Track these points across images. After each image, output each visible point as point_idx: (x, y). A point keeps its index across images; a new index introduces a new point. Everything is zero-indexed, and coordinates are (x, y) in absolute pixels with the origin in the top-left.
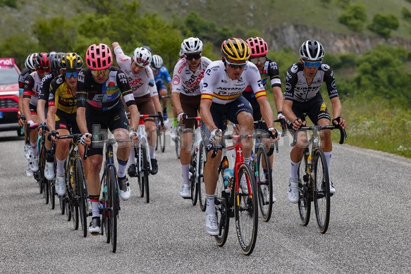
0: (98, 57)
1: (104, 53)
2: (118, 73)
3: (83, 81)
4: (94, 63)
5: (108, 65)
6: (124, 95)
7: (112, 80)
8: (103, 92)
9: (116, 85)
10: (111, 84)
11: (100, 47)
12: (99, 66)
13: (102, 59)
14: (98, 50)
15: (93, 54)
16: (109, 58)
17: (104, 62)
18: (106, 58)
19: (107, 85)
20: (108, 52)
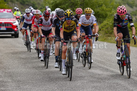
0: (121, 10)
1: (123, 9)
3: (116, 18)
4: (120, 13)
5: (125, 13)
6: (130, 23)
7: (126, 18)
8: (123, 22)
9: (128, 20)
10: (126, 19)
11: (122, 7)
12: (122, 14)
13: (123, 11)
14: (121, 8)
15: (119, 10)
16: (125, 11)
17: (124, 12)
18: (124, 11)
19: (125, 20)
20: (125, 9)
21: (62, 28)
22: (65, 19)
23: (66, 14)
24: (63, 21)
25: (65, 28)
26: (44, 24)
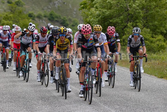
0: (86, 29)
1: (88, 28)
2: (94, 35)
3: (81, 38)
4: (84, 32)
5: (89, 32)
6: (95, 44)
7: (92, 38)
8: (88, 42)
9: (93, 40)
10: (91, 39)
11: (87, 25)
12: (86, 33)
13: (87, 30)
14: (86, 27)
15: (84, 28)
16: (90, 30)
17: (88, 31)
18: (89, 30)
19: (89, 40)
20: (90, 27)
21: (55, 45)
22: (58, 37)
23: (59, 30)
24: (57, 38)
25: (58, 46)
26: (41, 41)
